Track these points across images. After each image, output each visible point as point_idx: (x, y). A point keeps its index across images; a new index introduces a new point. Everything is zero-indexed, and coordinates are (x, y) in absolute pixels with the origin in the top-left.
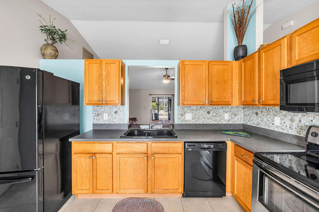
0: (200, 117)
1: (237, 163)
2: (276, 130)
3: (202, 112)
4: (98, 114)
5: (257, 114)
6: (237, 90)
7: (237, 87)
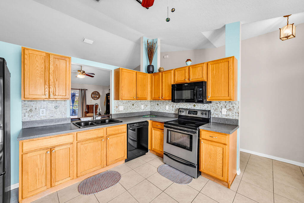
0: (128, 108)
1: (154, 131)
2: (167, 112)
3: (129, 104)
4: (31, 110)
5: (158, 104)
6: (150, 91)
7: (150, 89)
